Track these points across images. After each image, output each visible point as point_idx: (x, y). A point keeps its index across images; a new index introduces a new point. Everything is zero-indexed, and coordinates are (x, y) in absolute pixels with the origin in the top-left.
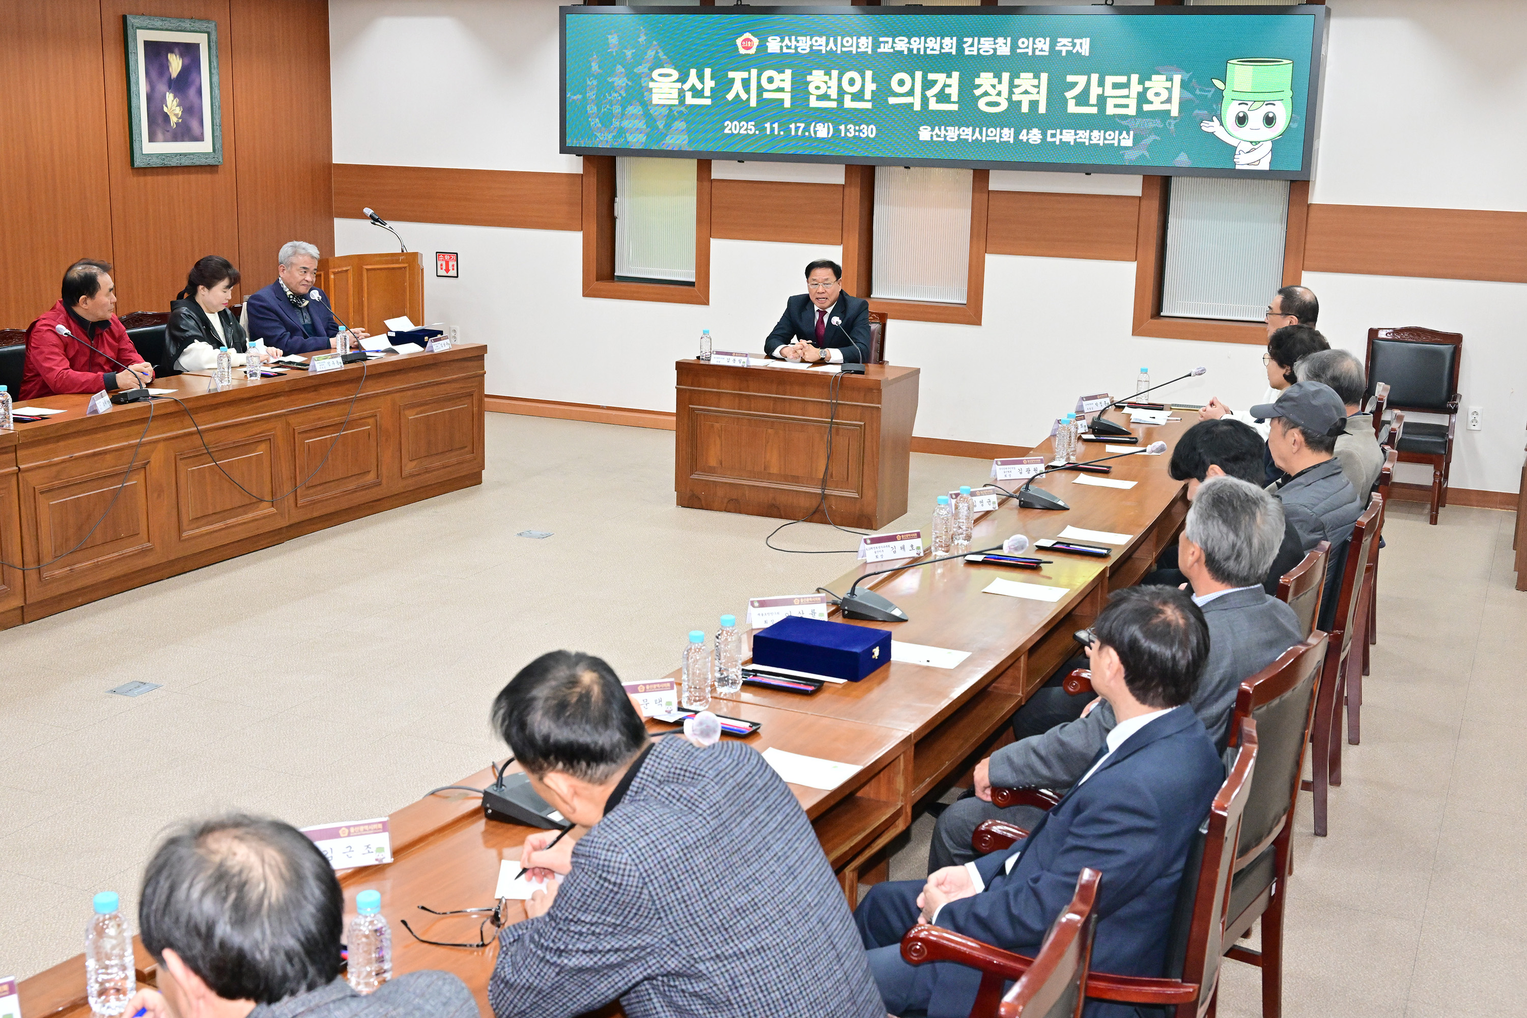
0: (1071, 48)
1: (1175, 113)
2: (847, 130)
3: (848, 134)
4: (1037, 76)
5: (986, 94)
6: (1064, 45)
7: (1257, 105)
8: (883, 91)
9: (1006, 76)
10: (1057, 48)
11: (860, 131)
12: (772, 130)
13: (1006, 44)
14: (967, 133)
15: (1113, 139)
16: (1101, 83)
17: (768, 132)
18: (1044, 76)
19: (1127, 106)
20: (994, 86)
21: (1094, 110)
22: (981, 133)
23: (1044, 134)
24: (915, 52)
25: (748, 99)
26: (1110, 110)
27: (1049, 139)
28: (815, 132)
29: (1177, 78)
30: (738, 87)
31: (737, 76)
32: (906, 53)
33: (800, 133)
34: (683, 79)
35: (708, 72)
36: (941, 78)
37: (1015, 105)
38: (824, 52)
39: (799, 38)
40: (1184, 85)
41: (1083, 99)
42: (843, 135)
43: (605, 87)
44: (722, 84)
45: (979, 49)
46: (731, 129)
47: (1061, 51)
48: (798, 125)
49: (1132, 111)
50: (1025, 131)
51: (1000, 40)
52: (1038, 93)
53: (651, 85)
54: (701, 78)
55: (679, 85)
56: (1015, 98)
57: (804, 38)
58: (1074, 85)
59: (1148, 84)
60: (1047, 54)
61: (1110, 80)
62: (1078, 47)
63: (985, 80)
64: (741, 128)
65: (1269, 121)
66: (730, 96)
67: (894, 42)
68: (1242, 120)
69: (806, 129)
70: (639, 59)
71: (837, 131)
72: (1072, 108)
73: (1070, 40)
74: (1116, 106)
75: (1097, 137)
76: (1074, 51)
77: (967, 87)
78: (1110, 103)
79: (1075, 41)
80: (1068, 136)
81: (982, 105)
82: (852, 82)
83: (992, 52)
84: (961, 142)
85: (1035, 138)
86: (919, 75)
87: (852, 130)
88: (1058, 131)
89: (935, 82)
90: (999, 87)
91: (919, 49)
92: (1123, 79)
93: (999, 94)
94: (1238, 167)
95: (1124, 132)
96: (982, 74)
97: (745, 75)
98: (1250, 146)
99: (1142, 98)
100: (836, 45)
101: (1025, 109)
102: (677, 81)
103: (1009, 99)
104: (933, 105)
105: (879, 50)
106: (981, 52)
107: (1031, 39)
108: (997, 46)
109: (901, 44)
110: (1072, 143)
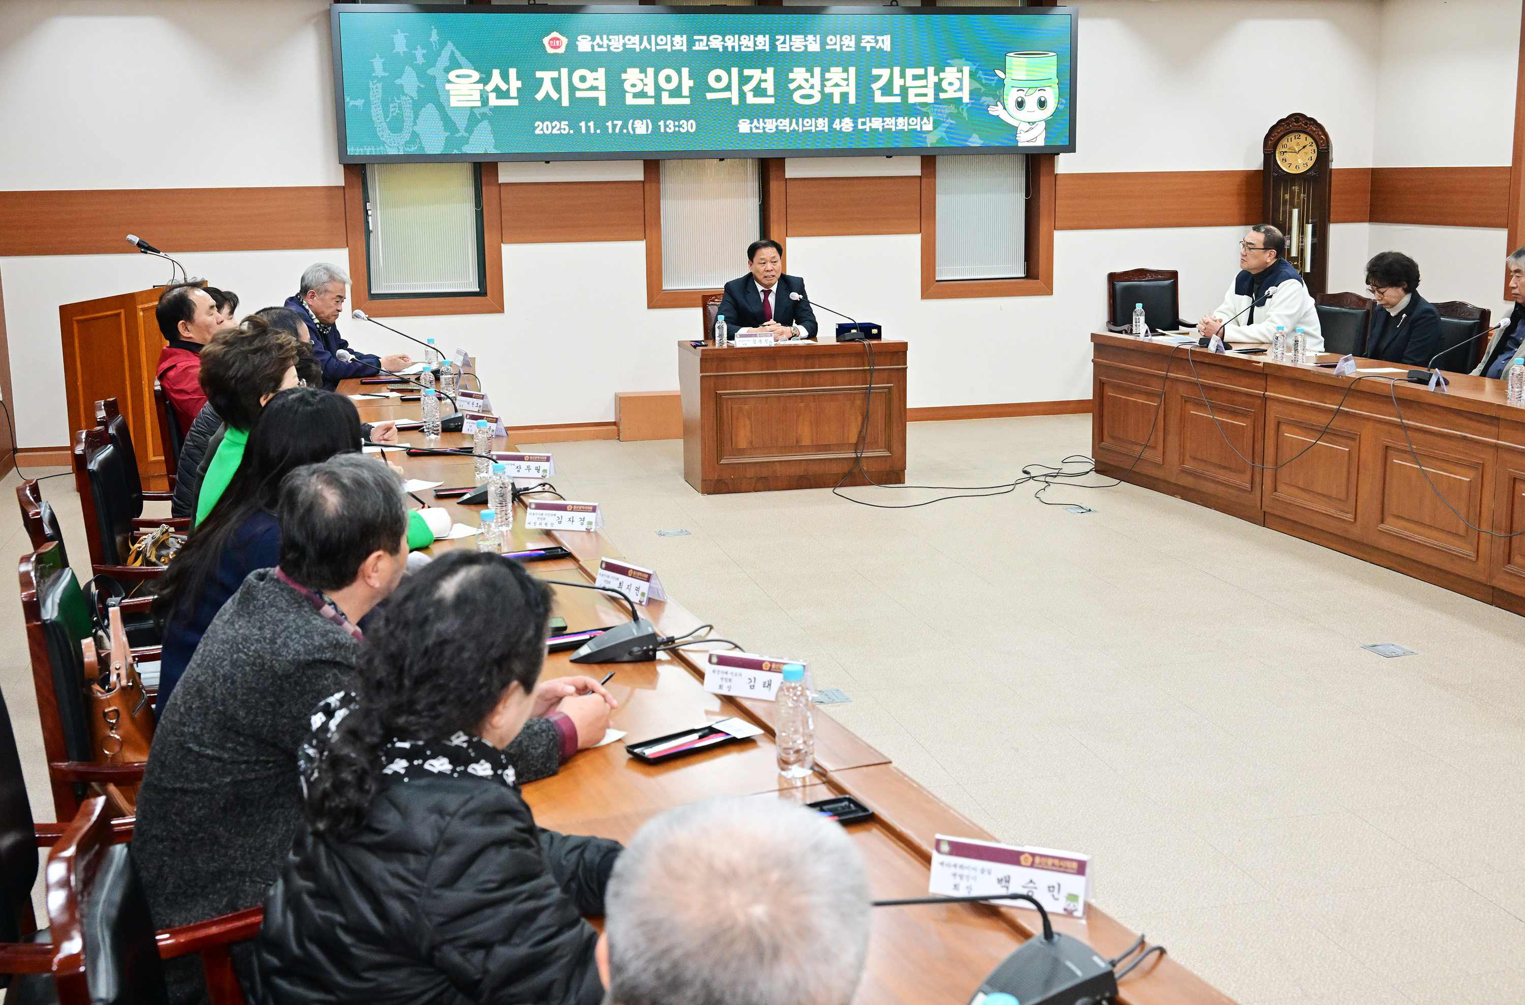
0: (874, 45)
1: (966, 100)
2: (666, 126)
3: (668, 129)
4: (846, 70)
5: (800, 87)
6: (868, 42)
7: (1031, 91)
8: (701, 86)
9: (817, 71)
10: (862, 45)
11: (680, 126)
12: (588, 128)
13: (815, 41)
14: (785, 124)
15: (916, 125)
16: (903, 75)
17: (584, 131)
18: (852, 70)
19: (925, 95)
20: (807, 80)
21: (898, 100)
22: (797, 124)
23: (855, 123)
24: (730, 49)
25: (560, 99)
26: (912, 99)
27: (860, 127)
28: (634, 129)
29: (966, 70)
30: (547, 87)
31: (546, 76)
32: (721, 50)
33: (617, 131)
34: (485, 80)
35: (513, 72)
36: (756, 73)
37: (827, 98)
38: (638, 50)
39: (610, 37)
40: (972, 75)
41: (887, 90)
42: (662, 130)
43: (393, 91)
44: (531, 85)
45: (791, 46)
46: (542, 130)
47: (865, 47)
48: (615, 122)
49: (930, 99)
50: (838, 121)
51: (810, 38)
52: (848, 85)
53: (448, 86)
54: (505, 77)
55: (481, 86)
56: (827, 90)
57: (616, 37)
58: (879, 77)
59: (942, 75)
60: (854, 49)
61: (910, 72)
62: (880, 44)
63: (799, 74)
64: (553, 128)
65: (1042, 104)
66: (540, 96)
67: (708, 40)
68: (1020, 104)
69: (624, 126)
70: (431, 60)
71: (656, 128)
72: (879, 98)
73: (873, 37)
74: (917, 95)
75: (902, 123)
76: (878, 47)
77: (782, 82)
78: (912, 93)
79: (878, 38)
80: (876, 123)
81: (796, 97)
82: (668, 79)
83: (803, 49)
84: (779, 132)
85: (847, 127)
86: (735, 71)
87: (671, 126)
88: (868, 119)
89: (750, 78)
90: (811, 81)
91: (733, 47)
92: (921, 71)
93: (812, 87)
94: (1020, 145)
95: (925, 118)
96: (795, 69)
97: (555, 74)
98: (1029, 126)
99: (938, 88)
100: (650, 43)
101: (837, 100)
102: (477, 82)
103: (822, 92)
104: (751, 99)
105: (694, 48)
106: (793, 49)
107: (838, 36)
108: (807, 43)
109: (716, 42)
110: (881, 130)
